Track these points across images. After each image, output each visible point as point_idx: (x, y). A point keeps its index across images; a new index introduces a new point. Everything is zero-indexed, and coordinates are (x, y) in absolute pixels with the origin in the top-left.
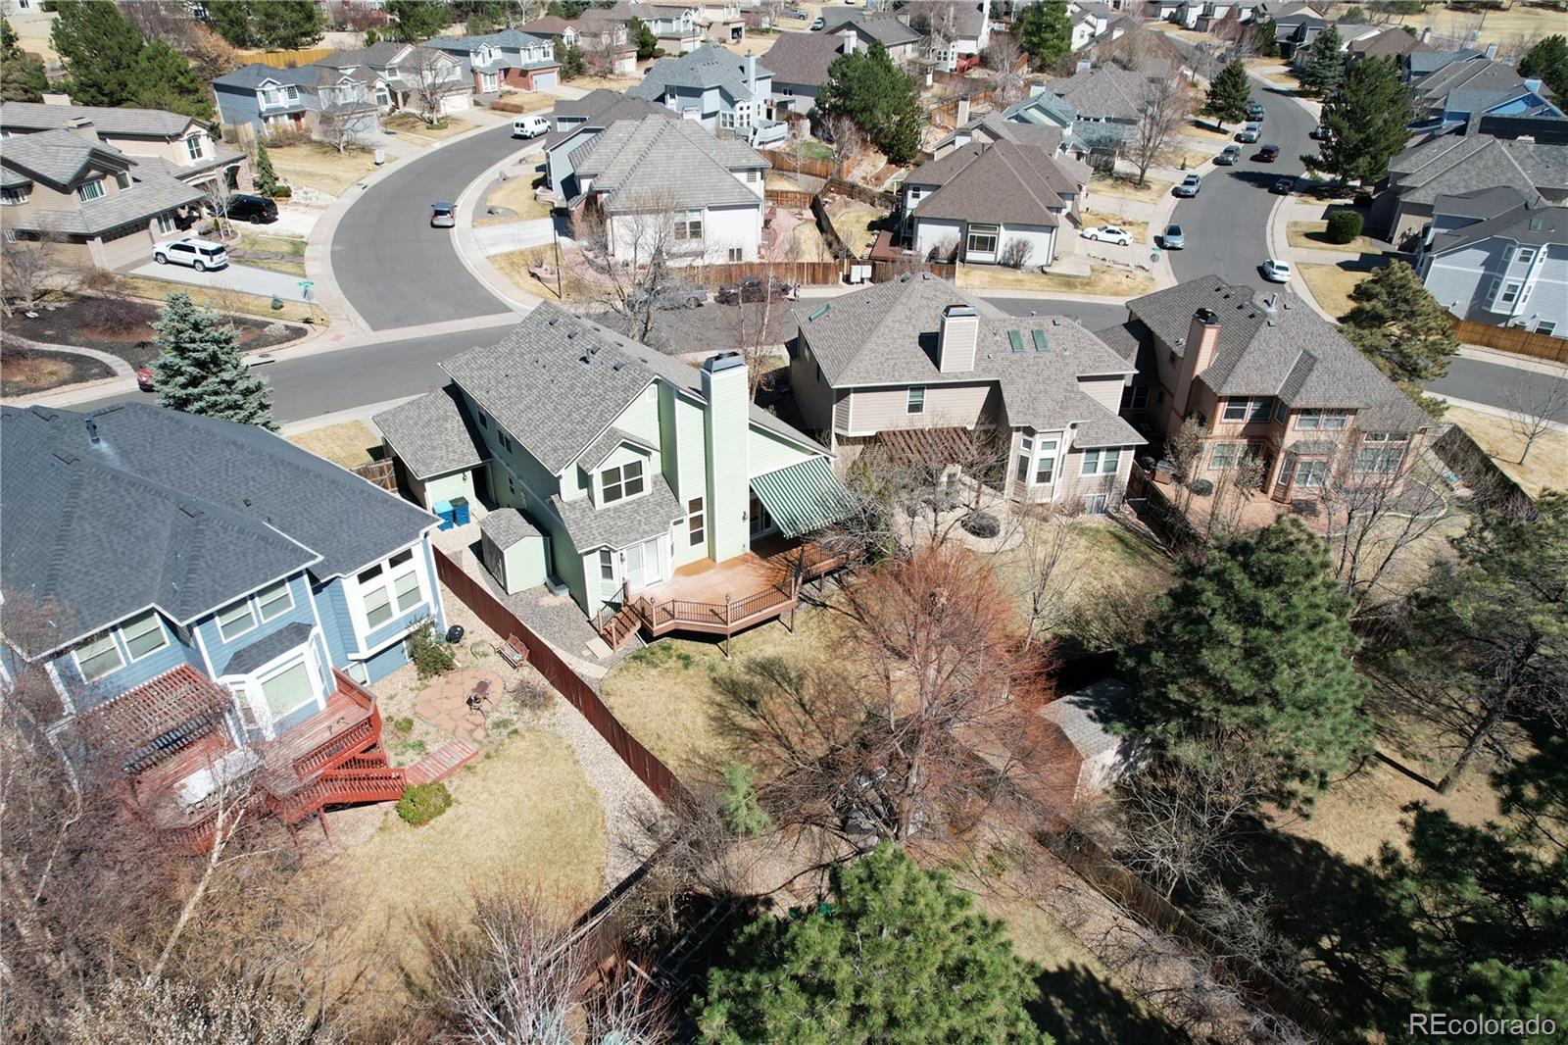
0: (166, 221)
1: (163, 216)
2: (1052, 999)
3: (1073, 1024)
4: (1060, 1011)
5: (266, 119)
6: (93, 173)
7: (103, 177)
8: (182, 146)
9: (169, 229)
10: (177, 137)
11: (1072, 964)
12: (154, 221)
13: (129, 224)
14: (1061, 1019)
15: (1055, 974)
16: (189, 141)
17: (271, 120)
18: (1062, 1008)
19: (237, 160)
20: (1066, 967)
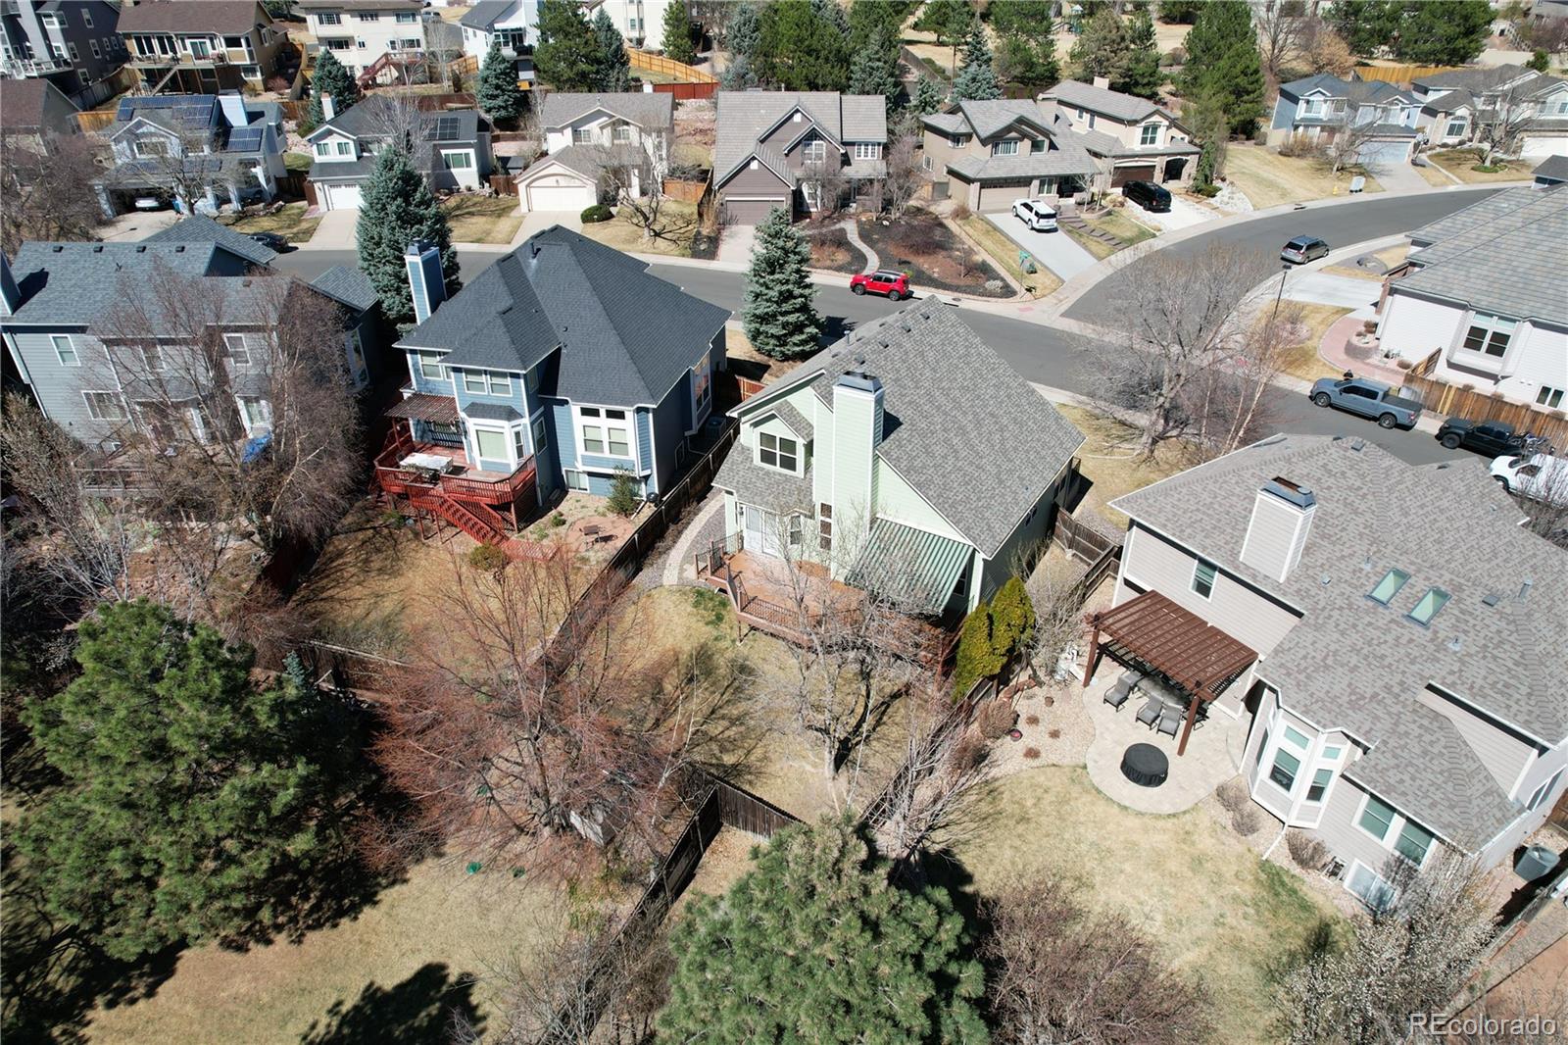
0: (1050, 184)
1: (1046, 181)
2: (438, 1005)
3: (411, 1028)
4: (423, 1014)
5: (1296, 127)
6: (1013, 134)
7: (1021, 140)
8: (1137, 132)
9: (1049, 192)
10: (1133, 123)
11: (484, 1018)
12: (1036, 183)
13: (1012, 178)
14: (415, 1016)
15: (469, 1003)
16: (1146, 130)
17: (1301, 129)
18: (429, 1015)
19: (1188, 154)
20: (480, 1012)
